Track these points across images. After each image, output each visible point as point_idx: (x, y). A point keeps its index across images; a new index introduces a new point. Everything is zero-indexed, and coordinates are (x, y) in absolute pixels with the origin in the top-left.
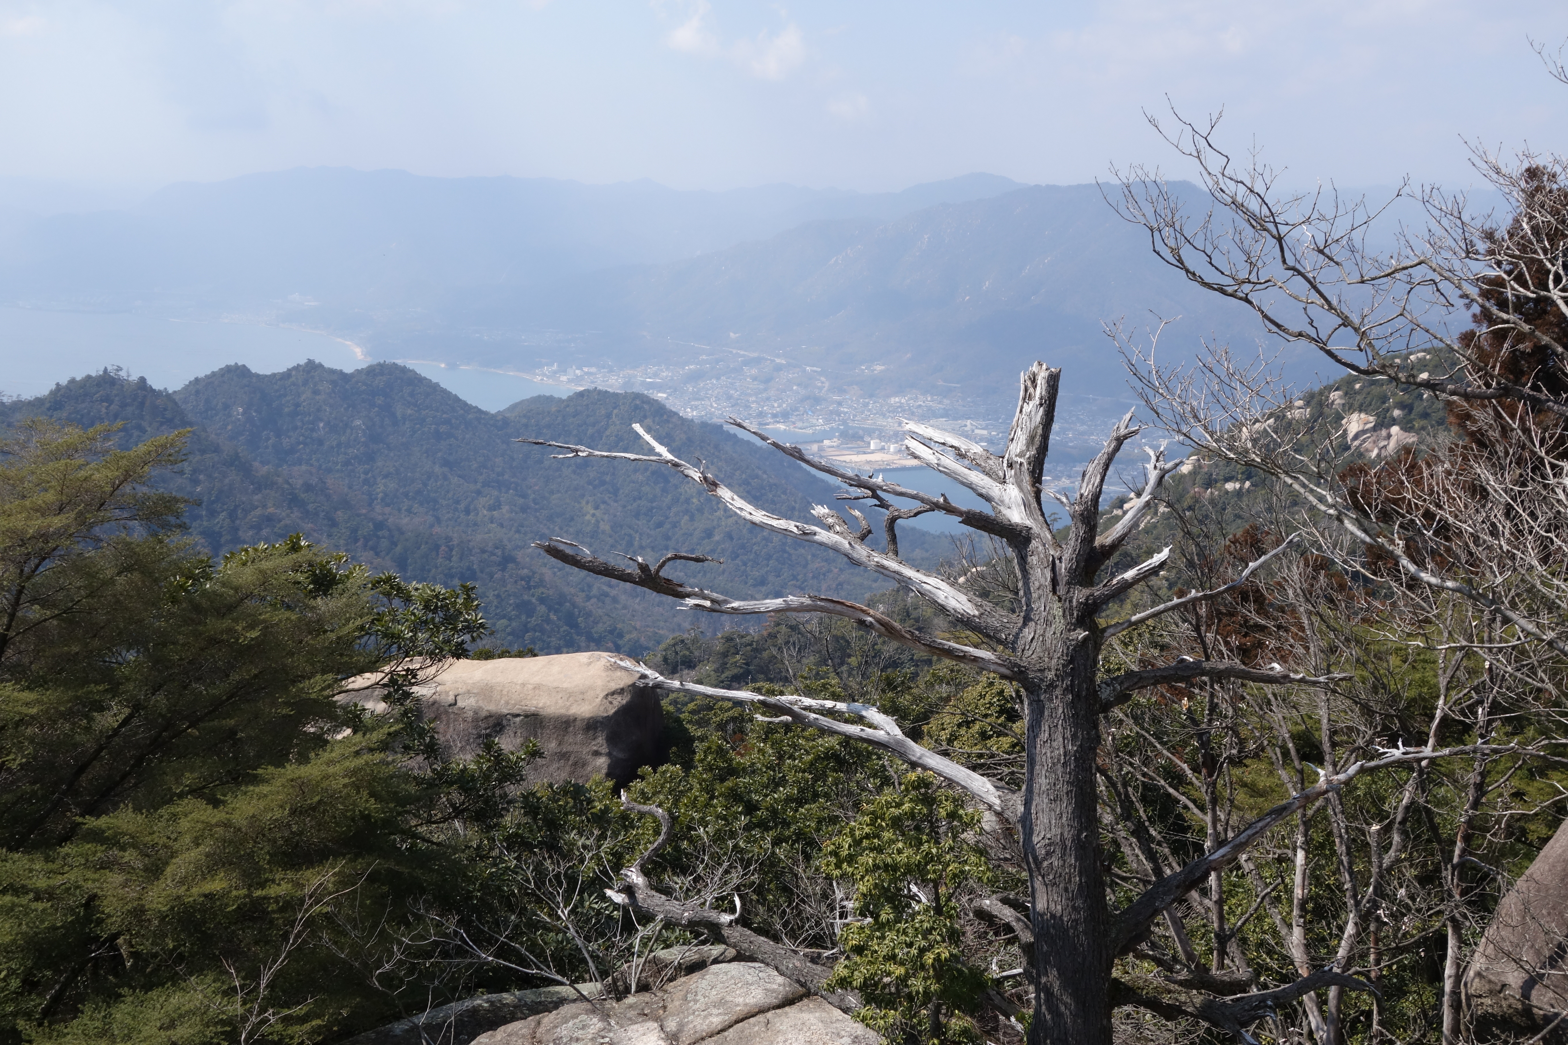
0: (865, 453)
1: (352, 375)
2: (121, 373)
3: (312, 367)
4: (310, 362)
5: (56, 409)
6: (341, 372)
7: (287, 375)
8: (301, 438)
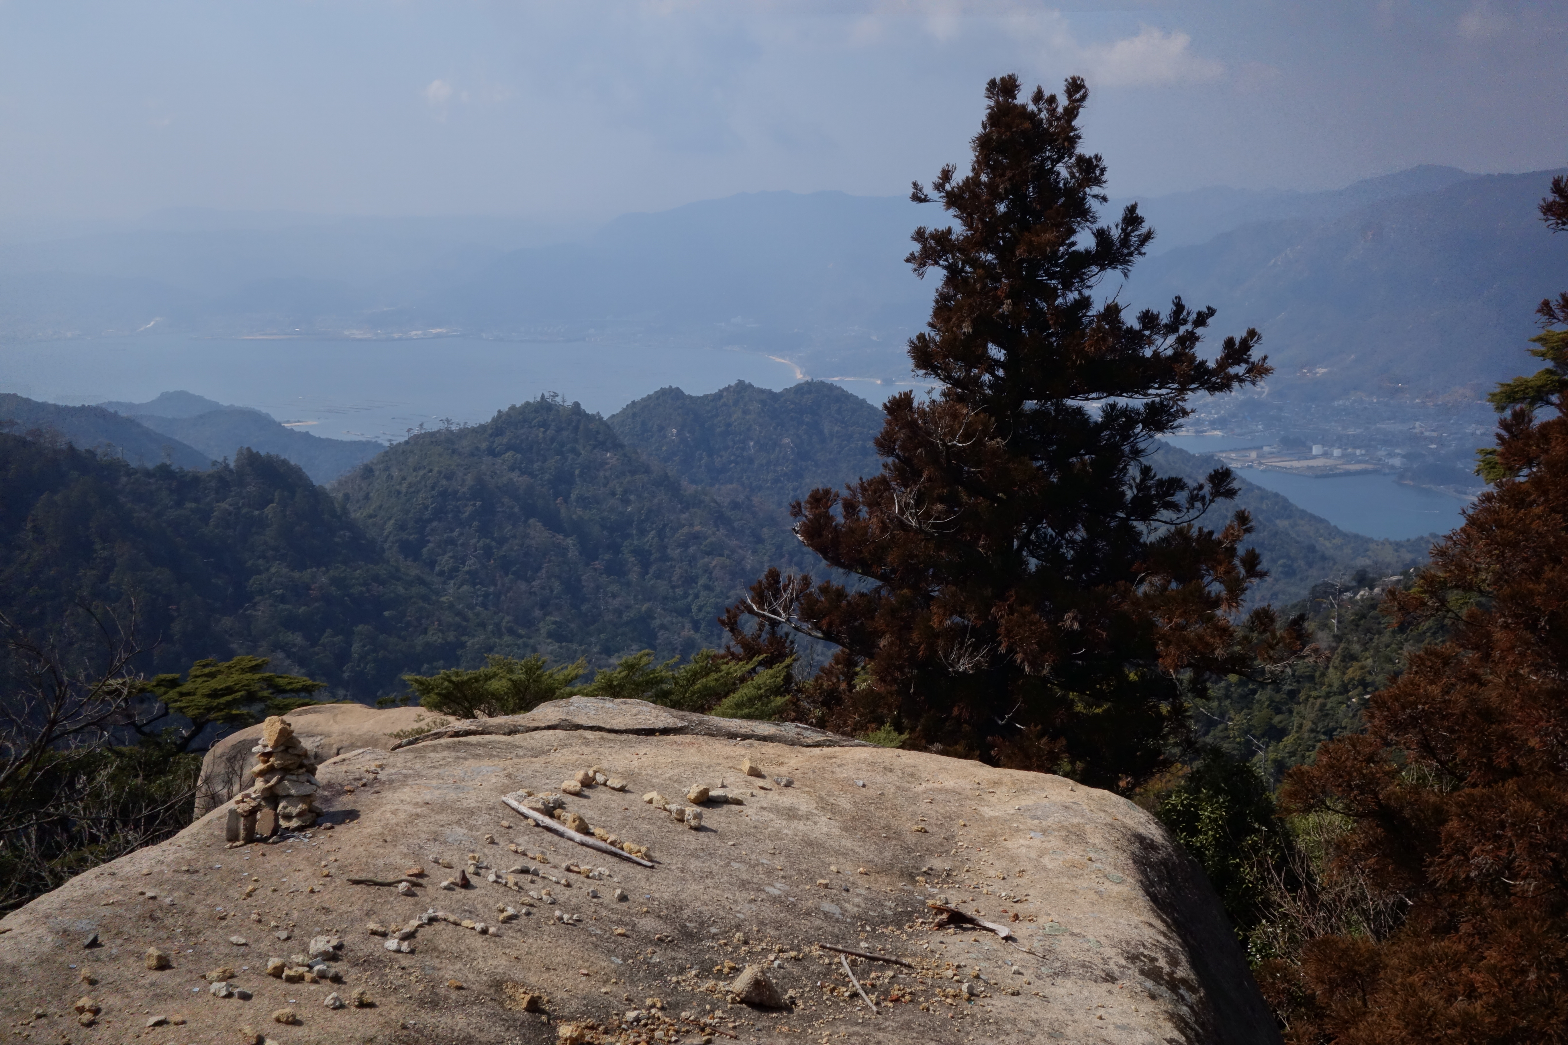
0: (1306, 459)
1: (781, 394)
2: (557, 399)
3: (742, 388)
4: (741, 383)
5: (497, 435)
6: (770, 392)
7: (719, 395)
8: (732, 458)
